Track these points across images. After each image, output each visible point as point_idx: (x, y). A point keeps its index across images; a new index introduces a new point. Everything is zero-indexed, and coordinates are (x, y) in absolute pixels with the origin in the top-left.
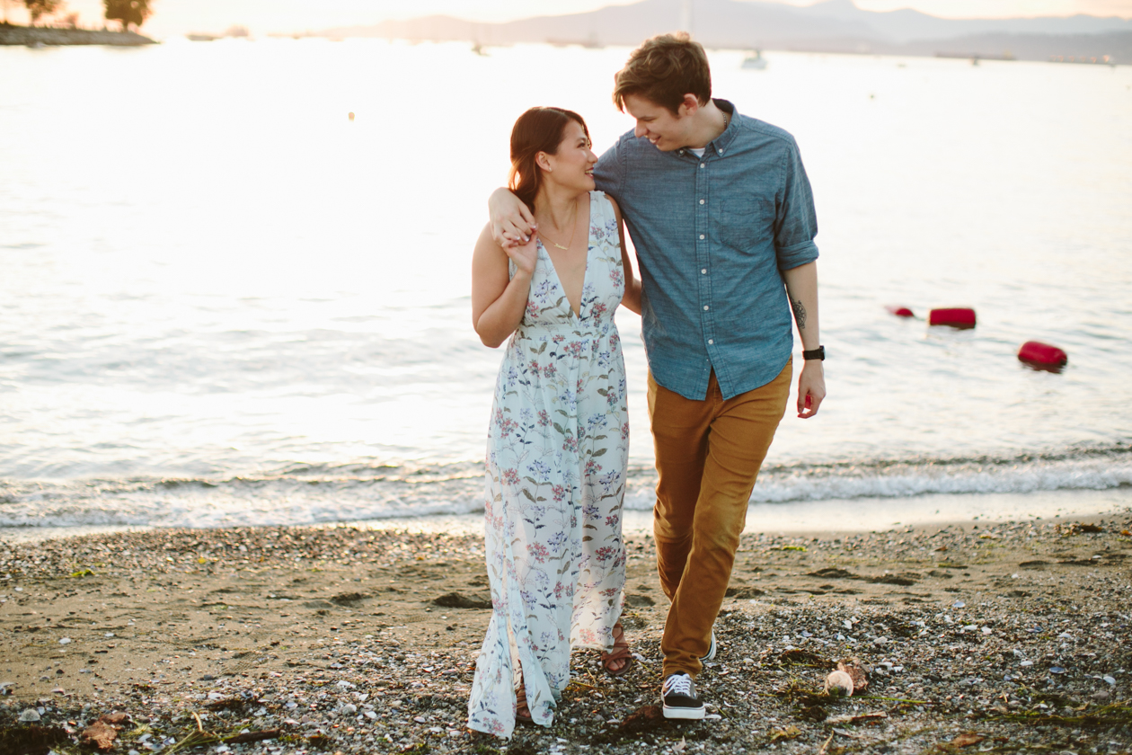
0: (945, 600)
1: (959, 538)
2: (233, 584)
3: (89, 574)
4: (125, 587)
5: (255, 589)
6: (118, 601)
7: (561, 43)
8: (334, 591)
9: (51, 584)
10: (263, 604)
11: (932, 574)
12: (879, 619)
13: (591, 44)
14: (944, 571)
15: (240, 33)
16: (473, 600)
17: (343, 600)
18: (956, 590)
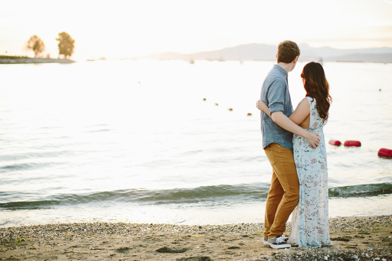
0: (363, 247)
1: (364, 222)
2: (78, 244)
3: (23, 240)
4: (36, 245)
5: (87, 246)
6: (31, 251)
7: (211, 60)
8: (118, 247)
9: (7, 244)
10: (89, 252)
11: (356, 236)
12: (338, 256)
13: (221, 60)
14: (361, 235)
15: (103, 59)
16: (173, 249)
17: (121, 250)
18: (367, 243)
